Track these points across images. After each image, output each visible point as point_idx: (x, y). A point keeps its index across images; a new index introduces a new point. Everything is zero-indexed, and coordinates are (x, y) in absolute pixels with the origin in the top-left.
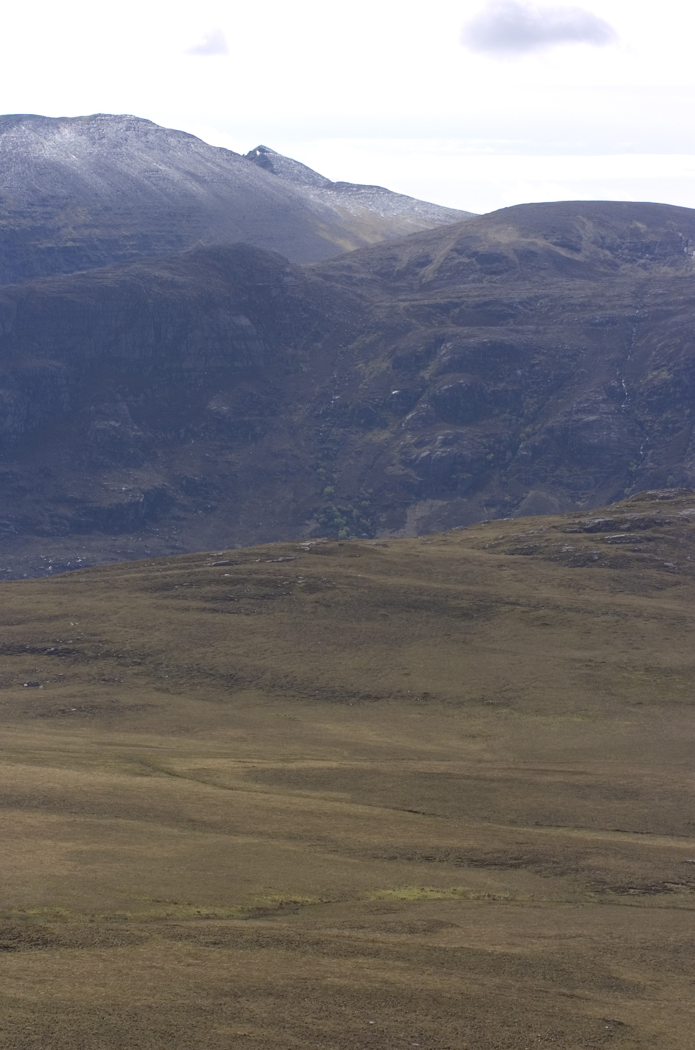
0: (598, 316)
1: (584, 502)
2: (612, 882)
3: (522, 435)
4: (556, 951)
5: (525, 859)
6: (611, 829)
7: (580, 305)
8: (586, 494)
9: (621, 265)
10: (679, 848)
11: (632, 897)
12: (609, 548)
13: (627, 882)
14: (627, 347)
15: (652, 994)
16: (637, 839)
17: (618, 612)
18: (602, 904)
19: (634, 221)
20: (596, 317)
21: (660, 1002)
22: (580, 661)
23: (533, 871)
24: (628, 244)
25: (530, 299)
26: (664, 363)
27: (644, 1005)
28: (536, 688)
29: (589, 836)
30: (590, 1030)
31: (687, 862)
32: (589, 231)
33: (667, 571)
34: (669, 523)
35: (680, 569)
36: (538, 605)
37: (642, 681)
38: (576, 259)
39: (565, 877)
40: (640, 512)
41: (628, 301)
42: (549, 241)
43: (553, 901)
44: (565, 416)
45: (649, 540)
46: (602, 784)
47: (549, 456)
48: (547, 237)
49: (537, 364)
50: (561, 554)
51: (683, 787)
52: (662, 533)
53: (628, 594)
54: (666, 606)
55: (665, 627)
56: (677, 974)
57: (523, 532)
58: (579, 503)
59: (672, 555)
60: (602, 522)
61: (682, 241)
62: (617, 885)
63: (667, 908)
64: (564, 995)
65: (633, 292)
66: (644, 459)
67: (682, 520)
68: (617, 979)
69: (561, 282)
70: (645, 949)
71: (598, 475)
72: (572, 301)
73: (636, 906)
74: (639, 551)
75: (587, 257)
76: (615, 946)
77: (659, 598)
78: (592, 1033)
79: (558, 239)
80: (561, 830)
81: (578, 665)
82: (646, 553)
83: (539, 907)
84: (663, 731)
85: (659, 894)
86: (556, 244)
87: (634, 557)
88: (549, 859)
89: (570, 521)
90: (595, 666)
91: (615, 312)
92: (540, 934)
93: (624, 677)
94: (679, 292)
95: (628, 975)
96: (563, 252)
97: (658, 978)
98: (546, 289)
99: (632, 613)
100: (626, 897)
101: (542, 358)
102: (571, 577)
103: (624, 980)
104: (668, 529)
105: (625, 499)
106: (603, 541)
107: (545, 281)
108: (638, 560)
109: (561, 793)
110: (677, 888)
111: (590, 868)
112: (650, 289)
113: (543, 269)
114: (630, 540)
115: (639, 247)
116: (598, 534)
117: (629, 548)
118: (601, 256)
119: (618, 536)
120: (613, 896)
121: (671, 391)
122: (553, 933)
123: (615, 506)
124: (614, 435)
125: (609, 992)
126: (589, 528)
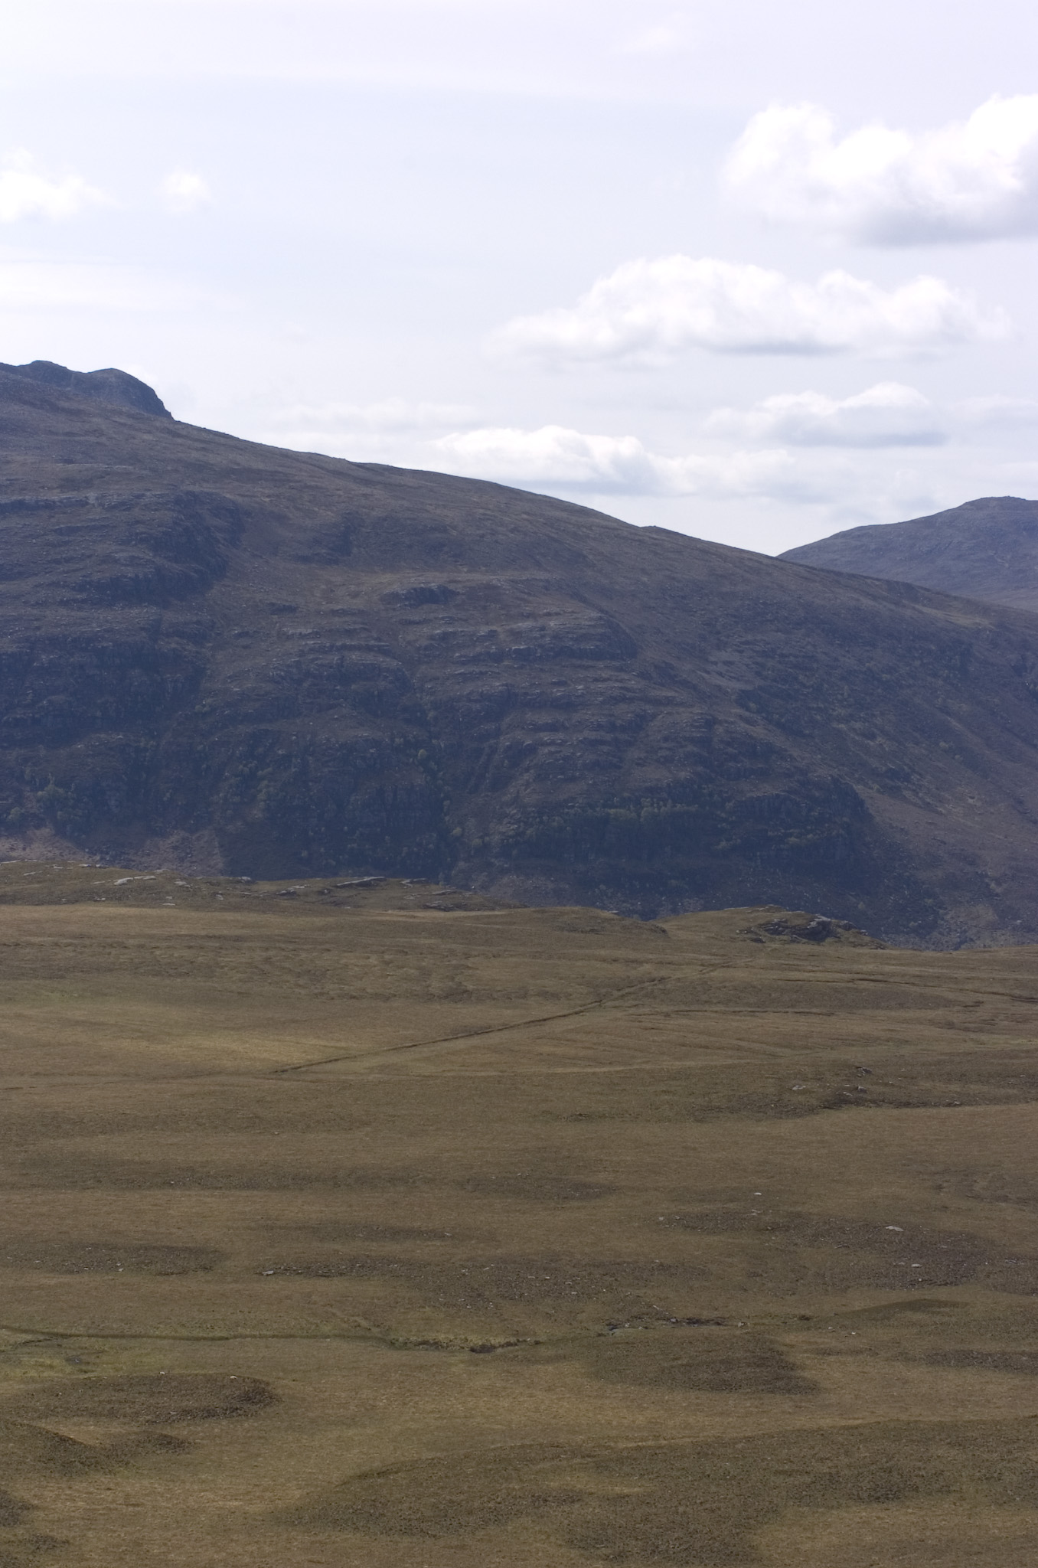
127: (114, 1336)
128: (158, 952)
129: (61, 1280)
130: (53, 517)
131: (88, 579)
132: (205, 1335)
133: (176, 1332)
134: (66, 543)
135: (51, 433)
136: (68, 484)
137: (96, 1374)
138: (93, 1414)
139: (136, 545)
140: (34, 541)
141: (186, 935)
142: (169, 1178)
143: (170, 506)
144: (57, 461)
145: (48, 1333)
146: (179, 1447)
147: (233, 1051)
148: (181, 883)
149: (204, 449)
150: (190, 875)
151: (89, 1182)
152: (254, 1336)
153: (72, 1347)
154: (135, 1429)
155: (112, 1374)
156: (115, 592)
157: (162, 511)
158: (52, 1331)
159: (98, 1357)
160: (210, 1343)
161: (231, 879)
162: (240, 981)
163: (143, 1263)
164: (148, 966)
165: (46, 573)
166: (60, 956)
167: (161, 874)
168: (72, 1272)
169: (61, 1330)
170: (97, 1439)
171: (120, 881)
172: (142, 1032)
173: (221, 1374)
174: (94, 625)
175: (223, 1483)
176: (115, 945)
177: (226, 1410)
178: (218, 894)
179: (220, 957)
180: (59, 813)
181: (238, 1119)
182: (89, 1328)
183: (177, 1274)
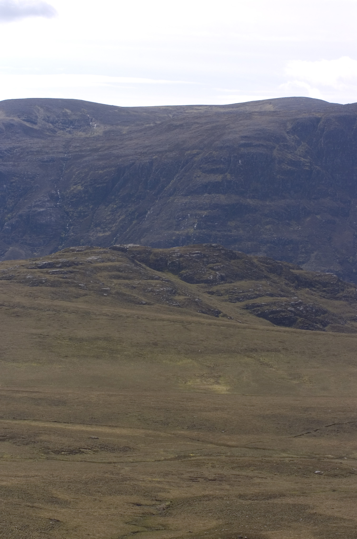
0: (46, 157)
1: (38, 253)
2: (53, 448)
3: (6, 218)
4: (24, 484)
5: (8, 436)
6: (52, 421)
7: (36, 152)
8: (39, 248)
9: (58, 131)
10: (87, 431)
11: (63, 456)
12: (50, 276)
13: (60, 448)
14: (60, 173)
15: (74, 506)
16: (65, 426)
17: (55, 309)
18: (48, 459)
19: (65, 109)
20: (45, 158)
21: (78, 510)
22: (36, 334)
23: (12, 443)
24: (61, 120)
25: (11, 148)
26: (79, 182)
27: (70, 511)
28: (13, 348)
29: (41, 424)
30: (42, 524)
31: (91, 438)
32: (41, 113)
33: (80, 289)
34: (81, 264)
35: (87, 287)
36: (14, 306)
37: (68, 345)
38: (35, 128)
39: (29, 446)
40: (66, 258)
41: (61, 150)
42: (21, 119)
43: (22, 458)
44: (28, 209)
45: (71, 272)
46: (47, 398)
47: (20, 229)
48: (20, 117)
49: (14, 182)
50: (26, 280)
51: (89, 399)
52: (78, 269)
53: (60, 300)
54: (80, 306)
55: (79, 317)
56: (87, 495)
57: (6, 268)
58: (35, 253)
59: (83, 280)
60: (47, 263)
61: (89, 119)
62: (56, 450)
63: (81, 461)
64: (29, 506)
65: (64, 145)
66: (69, 231)
67: (88, 262)
68: (56, 498)
69: (27, 140)
70: (70, 483)
71: (45, 239)
72: (32, 150)
73: (66, 461)
74: (66, 278)
75: (40, 127)
76: (55, 481)
77: (76, 302)
78: (43, 525)
79: (25, 118)
80: (26, 422)
81: (34, 337)
82: (69, 279)
83: (15, 461)
84: (78, 370)
85: (77, 454)
86: (24, 120)
87: (63, 281)
88: (20, 436)
89: (30, 263)
90: (44, 337)
91: (54, 155)
92: (16, 475)
93: (58, 343)
94: (87, 145)
95: (62, 496)
96: (28, 124)
97: (77, 498)
98: (18, 143)
99: (62, 310)
100: (60, 456)
101: (17, 179)
102: (31, 292)
103: (59, 499)
104: (81, 267)
105: (59, 252)
106: (48, 273)
107: (18, 139)
108: (65, 283)
109: (26, 402)
110: (86, 451)
111: (41, 441)
112: (73, 144)
113: (17, 133)
114: (61, 273)
115: (67, 122)
116: (45, 269)
117: (61, 277)
118: (48, 127)
119: (55, 270)
120: (53, 455)
121: (83, 196)
122: (23, 475)
123: (53, 255)
124: (53, 218)
125: (52, 505)
126: (40, 266)
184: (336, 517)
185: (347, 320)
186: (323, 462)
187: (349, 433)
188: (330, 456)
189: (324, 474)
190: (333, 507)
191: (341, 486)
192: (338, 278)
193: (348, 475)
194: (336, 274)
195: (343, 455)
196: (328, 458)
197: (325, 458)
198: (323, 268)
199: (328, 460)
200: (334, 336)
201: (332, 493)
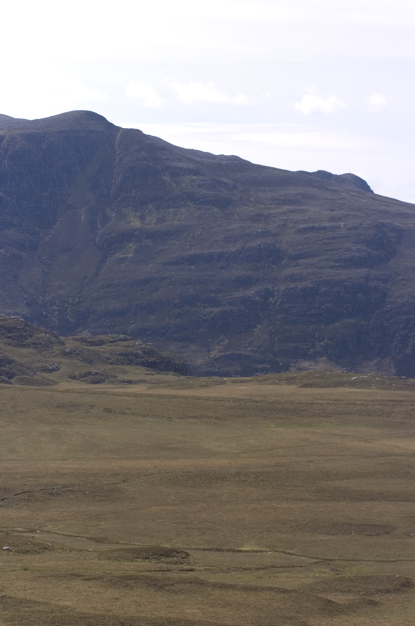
127: (350, 560)
128: (369, 407)
129: (329, 538)
130: (327, 233)
131: (340, 258)
132: (387, 560)
133: (375, 559)
134: (332, 243)
135: (325, 199)
136: (332, 219)
137: (343, 575)
138: (342, 591)
139: (359, 244)
140: (319, 242)
141: (380, 400)
142: (373, 497)
143: (373, 228)
144: (328, 211)
145: (324, 559)
146: (376, 604)
147: (399, 446)
148: (378, 379)
149: (386, 205)
150: (382, 376)
151: (341, 499)
152: (406, 560)
153: (333, 564)
154: (358, 597)
155: (349, 575)
156: (351, 263)
157: (370, 230)
158: (325, 558)
159: (344, 569)
160: (388, 563)
161: (398, 377)
162: (402, 418)
163: (362, 531)
164: (365, 412)
165: (324, 255)
166: (329, 408)
167: (370, 375)
168: (334, 535)
169: (329, 558)
170: (343, 601)
171: (354, 378)
172: (362, 439)
173: (393, 575)
174: (343, 276)
175: (393, 619)
176: (352, 404)
177: (395, 590)
178: (393, 383)
179: (394, 408)
180: (329, 351)
181: (401, 473)
182: (340, 557)
183: (375, 535)
184: (30, 600)
185: (37, 371)
186: (12, 536)
187: (42, 502)
188: (20, 529)
189: (14, 551)
190: (25, 589)
191: (34, 564)
192: (26, 323)
193: (42, 550)
194: (23, 318)
195: (35, 528)
196: (18, 531)
197: (13, 531)
198: (8, 311)
199: (17, 534)
200: (22, 389)
201: (24, 572)
